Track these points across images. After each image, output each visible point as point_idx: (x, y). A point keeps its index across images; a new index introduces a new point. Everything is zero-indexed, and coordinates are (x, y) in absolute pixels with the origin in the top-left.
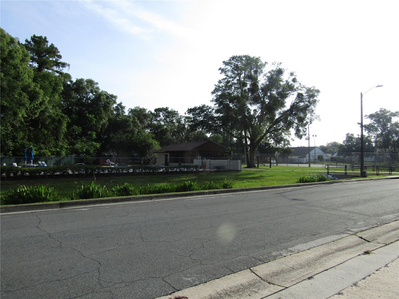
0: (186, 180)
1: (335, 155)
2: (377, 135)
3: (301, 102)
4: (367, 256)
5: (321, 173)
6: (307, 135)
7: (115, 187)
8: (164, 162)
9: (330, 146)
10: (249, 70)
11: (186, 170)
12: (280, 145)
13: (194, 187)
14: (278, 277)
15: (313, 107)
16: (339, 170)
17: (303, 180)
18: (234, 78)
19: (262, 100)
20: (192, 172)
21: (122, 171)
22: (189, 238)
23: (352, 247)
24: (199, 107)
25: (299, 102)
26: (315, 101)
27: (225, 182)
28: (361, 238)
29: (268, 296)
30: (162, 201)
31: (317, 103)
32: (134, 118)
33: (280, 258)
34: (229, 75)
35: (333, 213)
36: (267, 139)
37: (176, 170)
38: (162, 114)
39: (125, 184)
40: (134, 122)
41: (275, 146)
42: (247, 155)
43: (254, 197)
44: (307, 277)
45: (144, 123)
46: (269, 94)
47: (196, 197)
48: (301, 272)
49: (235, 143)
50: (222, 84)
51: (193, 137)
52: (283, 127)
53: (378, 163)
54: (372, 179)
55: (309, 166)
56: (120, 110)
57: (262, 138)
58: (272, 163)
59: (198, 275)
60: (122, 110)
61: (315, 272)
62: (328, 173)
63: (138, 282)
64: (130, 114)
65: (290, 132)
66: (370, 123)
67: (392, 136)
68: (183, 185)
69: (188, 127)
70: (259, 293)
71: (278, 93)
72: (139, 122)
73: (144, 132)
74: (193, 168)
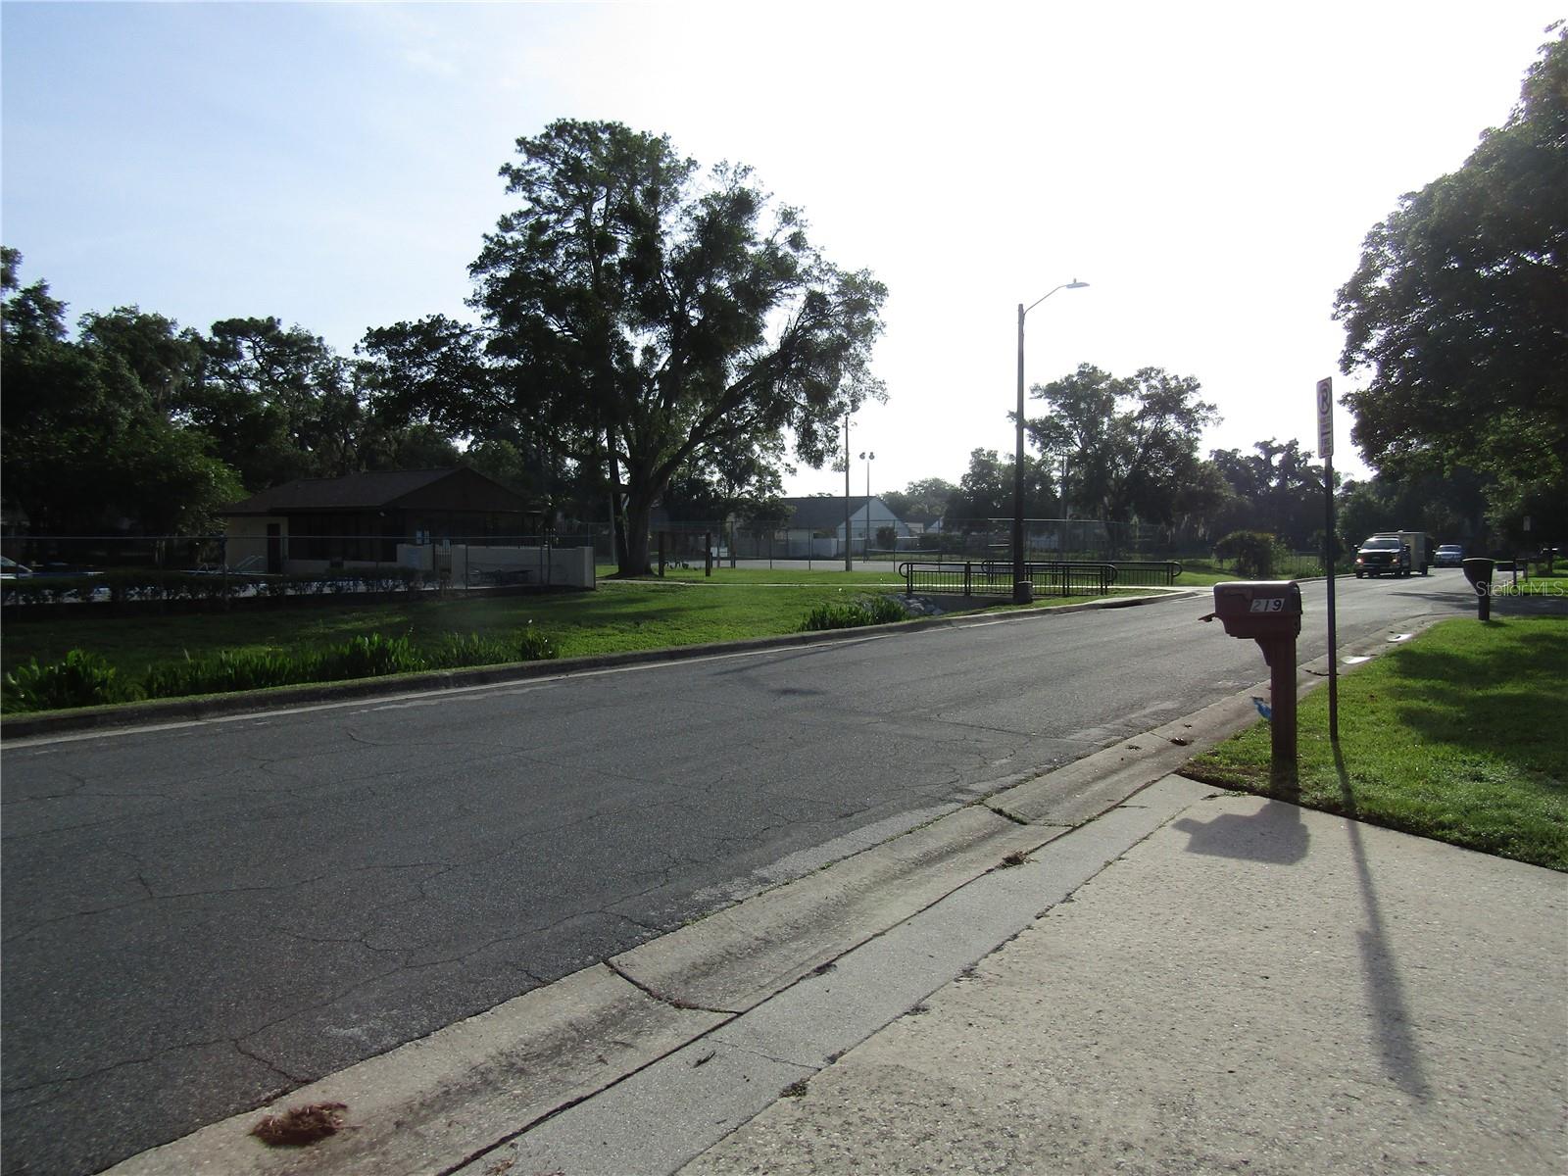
0: (365, 632)
1: (935, 528)
2: (1069, 456)
3: (821, 329)
4: (1013, 872)
5: (888, 594)
6: (841, 454)
7: (20, 668)
8: (262, 557)
9: (920, 493)
10: (625, 185)
11: (362, 588)
12: (743, 490)
13: (397, 660)
14: (711, 979)
15: (863, 350)
16: (947, 580)
17: (823, 618)
18: (566, 215)
19: (675, 310)
20: (390, 597)
21: (55, 595)
22: (363, 865)
23: (969, 846)
24: (415, 323)
25: (813, 327)
26: (869, 327)
27: (530, 636)
28: (1000, 812)
29: (670, 1053)
30: (247, 720)
31: (875, 334)
32: (112, 361)
33: (722, 910)
34: (543, 198)
35: (915, 732)
36: (696, 464)
37: (320, 589)
38: (249, 347)
39: (72, 654)
40: (111, 377)
41: (727, 491)
42: (619, 527)
43: (639, 690)
44: (815, 967)
45: (160, 382)
46: (702, 289)
47: (403, 697)
48: (796, 951)
49: (571, 479)
50: (517, 236)
51: (393, 448)
52: (753, 418)
53: (1070, 555)
54: (1049, 611)
55: (848, 568)
56: (36, 318)
57: (676, 460)
58: (715, 559)
59: (394, 1012)
60: (50, 317)
61: (839, 947)
62: (910, 590)
63: (120, 1070)
64: (92, 341)
65: (780, 442)
66: (1049, 414)
67: (1113, 462)
68: (347, 651)
69: (370, 410)
70: (637, 1049)
71: (736, 287)
72: (136, 380)
73: (167, 424)
74: (394, 579)
